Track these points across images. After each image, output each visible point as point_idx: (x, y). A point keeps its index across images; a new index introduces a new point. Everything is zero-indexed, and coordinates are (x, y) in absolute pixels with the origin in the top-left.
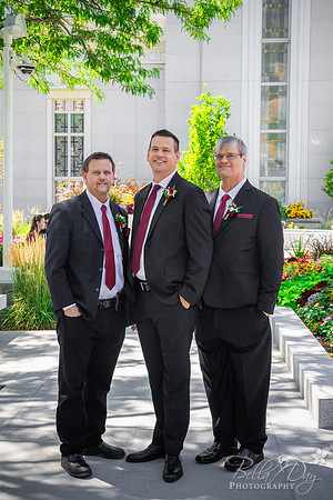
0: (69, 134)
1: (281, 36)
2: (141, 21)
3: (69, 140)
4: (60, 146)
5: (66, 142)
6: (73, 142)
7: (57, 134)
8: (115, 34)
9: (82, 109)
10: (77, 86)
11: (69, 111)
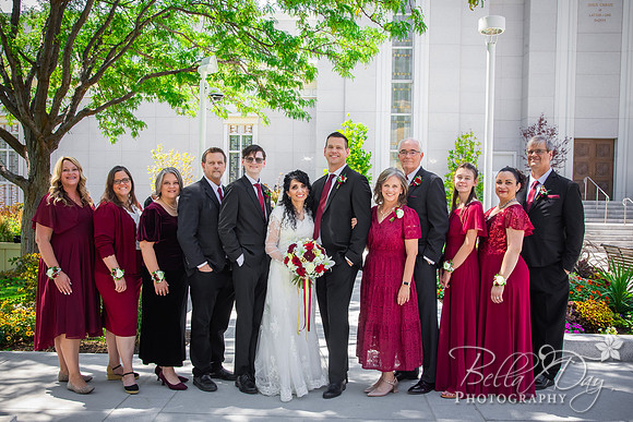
1: (407, 78)
2: (301, 63)
4: (234, 160)
5: (238, 158)
7: (232, 152)
8: (281, 73)
9: (251, 132)
10: (249, 114)
11: (241, 134)
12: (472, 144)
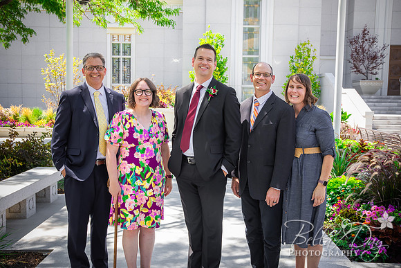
0: (121, 57)
3: (121, 60)
4: (116, 64)
5: (119, 61)
6: (124, 62)
7: (114, 57)
10: (127, 25)
11: (121, 42)
12: (309, 50)
